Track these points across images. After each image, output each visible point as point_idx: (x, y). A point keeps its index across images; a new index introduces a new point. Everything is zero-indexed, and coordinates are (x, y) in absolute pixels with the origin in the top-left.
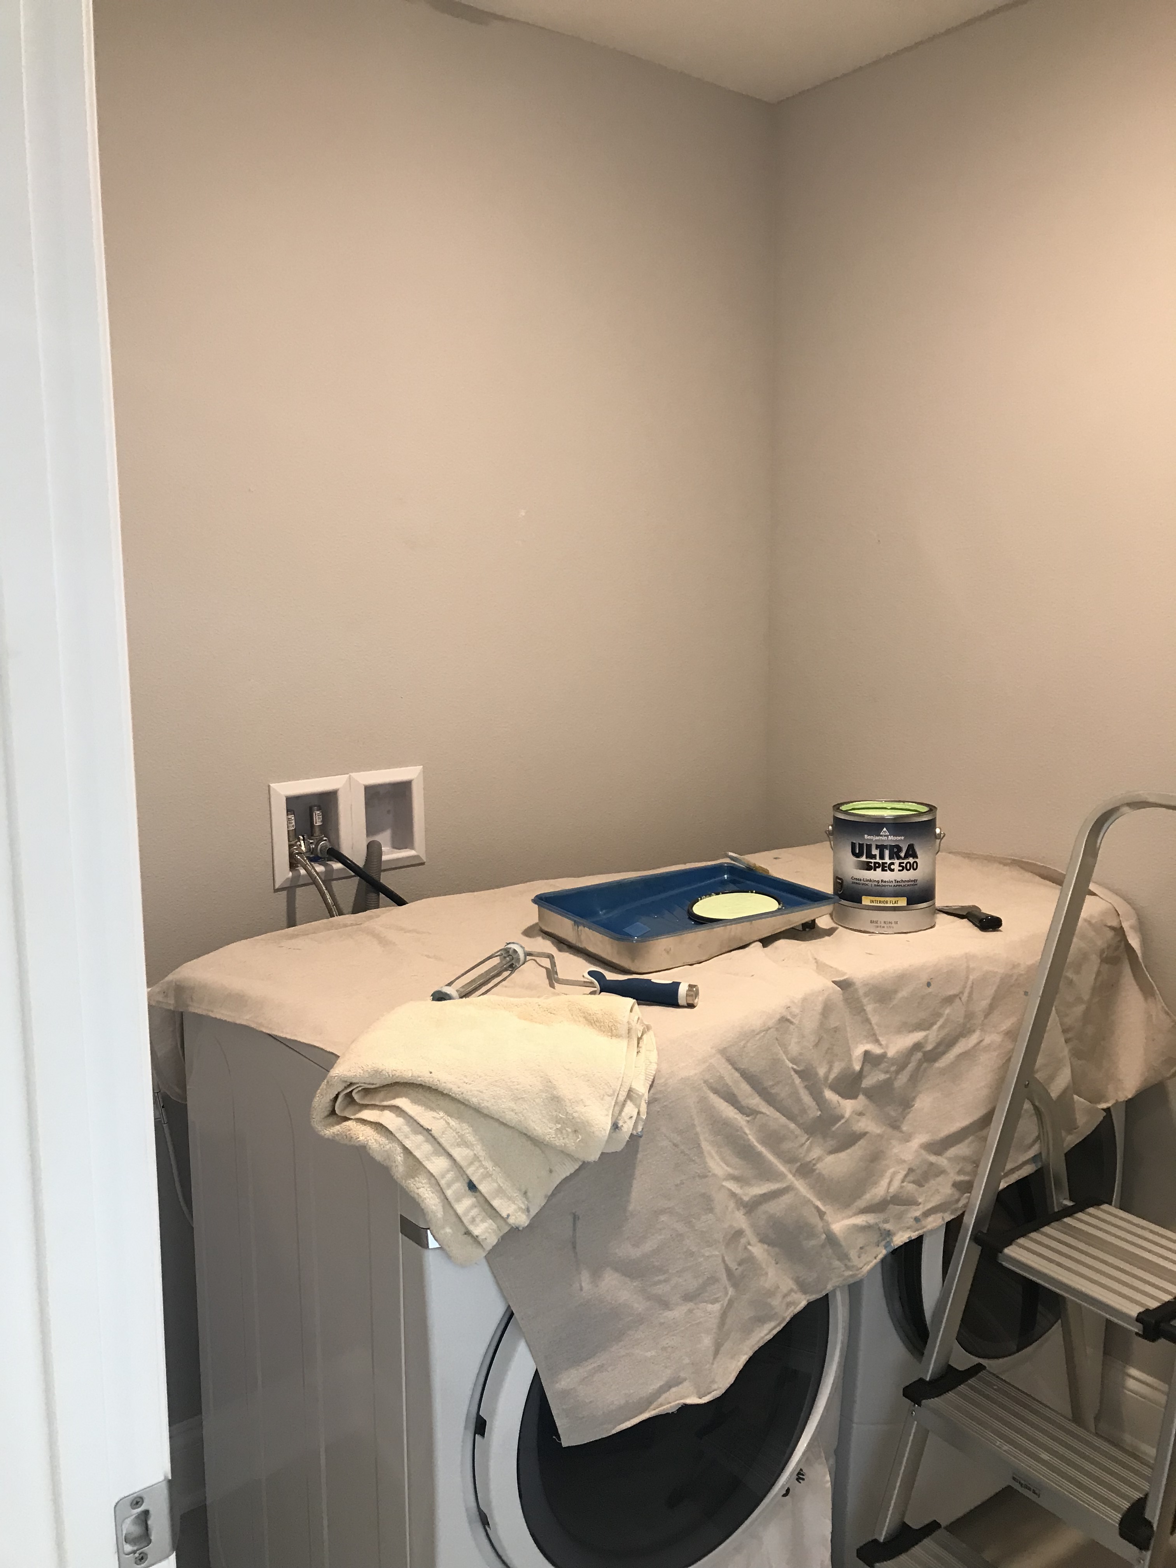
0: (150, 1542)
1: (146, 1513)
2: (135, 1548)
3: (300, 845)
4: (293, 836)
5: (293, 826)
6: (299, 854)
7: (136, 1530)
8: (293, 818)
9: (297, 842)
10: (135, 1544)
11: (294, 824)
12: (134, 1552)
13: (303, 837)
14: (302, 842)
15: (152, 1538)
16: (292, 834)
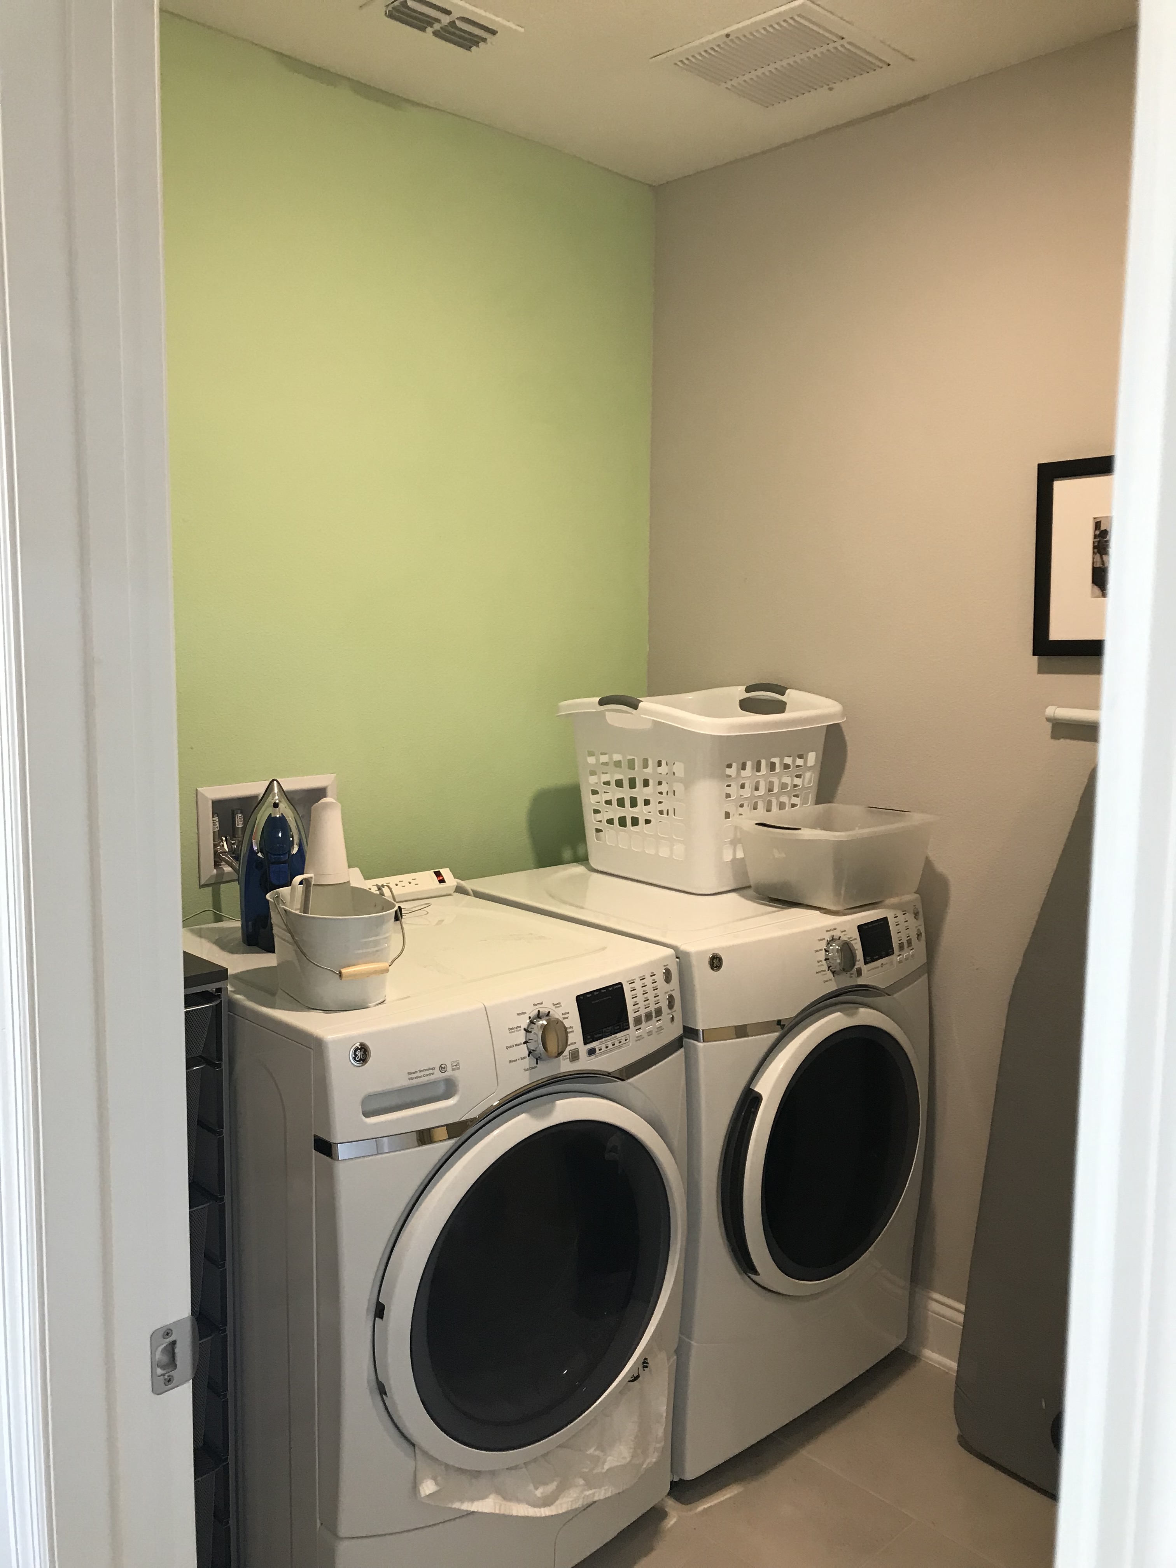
0: (176, 1366)
1: (174, 1343)
2: (164, 1372)
3: (223, 845)
4: (218, 836)
5: (217, 828)
6: (224, 853)
7: (165, 1359)
8: (217, 820)
9: (220, 842)
10: (164, 1370)
11: (218, 825)
12: (164, 1375)
13: (226, 838)
14: (225, 843)
15: (178, 1363)
16: (217, 833)
